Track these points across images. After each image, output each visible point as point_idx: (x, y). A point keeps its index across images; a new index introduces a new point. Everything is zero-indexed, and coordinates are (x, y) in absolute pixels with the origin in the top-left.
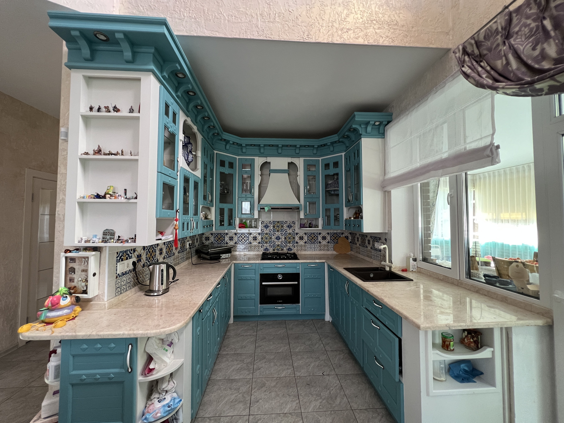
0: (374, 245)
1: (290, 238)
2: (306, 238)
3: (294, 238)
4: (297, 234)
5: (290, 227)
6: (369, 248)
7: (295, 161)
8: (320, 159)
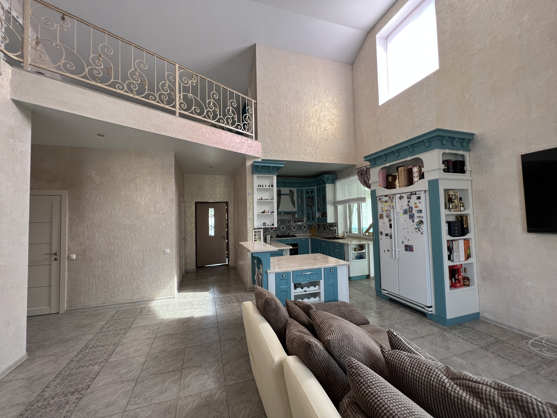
0: (330, 228)
1: (289, 228)
2: (296, 228)
3: (291, 228)
4: (292, 225)
5: (288, 222)
6: (328, 230)
7: (293, 189)
8: (304, 188)
